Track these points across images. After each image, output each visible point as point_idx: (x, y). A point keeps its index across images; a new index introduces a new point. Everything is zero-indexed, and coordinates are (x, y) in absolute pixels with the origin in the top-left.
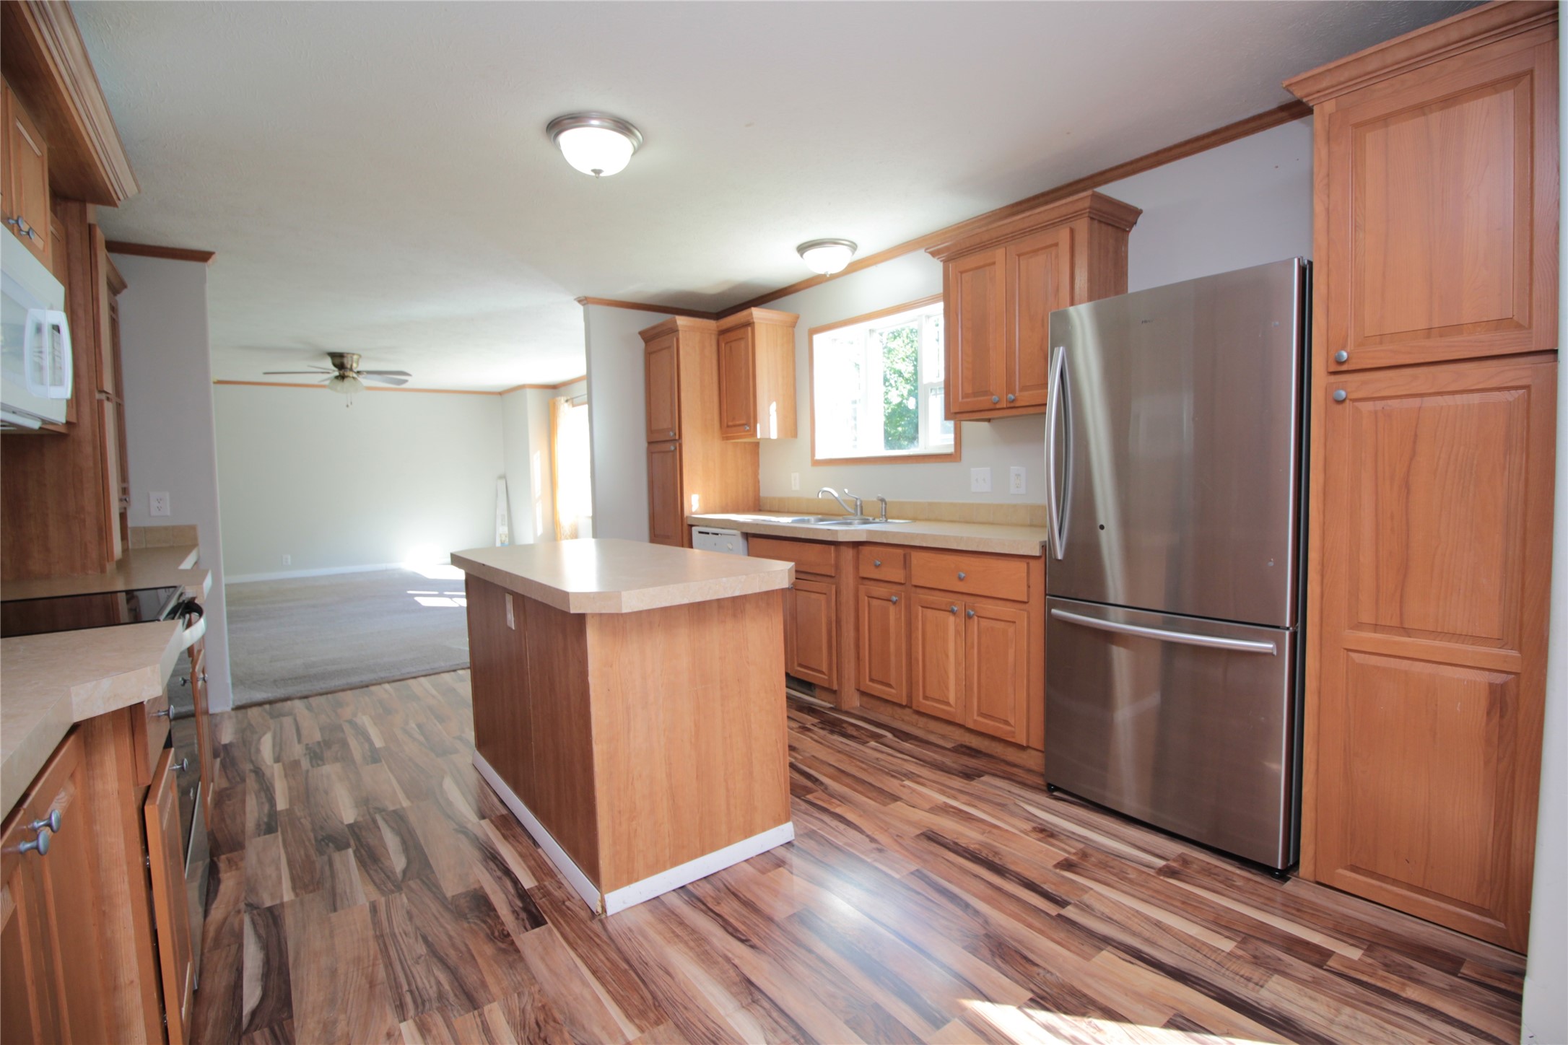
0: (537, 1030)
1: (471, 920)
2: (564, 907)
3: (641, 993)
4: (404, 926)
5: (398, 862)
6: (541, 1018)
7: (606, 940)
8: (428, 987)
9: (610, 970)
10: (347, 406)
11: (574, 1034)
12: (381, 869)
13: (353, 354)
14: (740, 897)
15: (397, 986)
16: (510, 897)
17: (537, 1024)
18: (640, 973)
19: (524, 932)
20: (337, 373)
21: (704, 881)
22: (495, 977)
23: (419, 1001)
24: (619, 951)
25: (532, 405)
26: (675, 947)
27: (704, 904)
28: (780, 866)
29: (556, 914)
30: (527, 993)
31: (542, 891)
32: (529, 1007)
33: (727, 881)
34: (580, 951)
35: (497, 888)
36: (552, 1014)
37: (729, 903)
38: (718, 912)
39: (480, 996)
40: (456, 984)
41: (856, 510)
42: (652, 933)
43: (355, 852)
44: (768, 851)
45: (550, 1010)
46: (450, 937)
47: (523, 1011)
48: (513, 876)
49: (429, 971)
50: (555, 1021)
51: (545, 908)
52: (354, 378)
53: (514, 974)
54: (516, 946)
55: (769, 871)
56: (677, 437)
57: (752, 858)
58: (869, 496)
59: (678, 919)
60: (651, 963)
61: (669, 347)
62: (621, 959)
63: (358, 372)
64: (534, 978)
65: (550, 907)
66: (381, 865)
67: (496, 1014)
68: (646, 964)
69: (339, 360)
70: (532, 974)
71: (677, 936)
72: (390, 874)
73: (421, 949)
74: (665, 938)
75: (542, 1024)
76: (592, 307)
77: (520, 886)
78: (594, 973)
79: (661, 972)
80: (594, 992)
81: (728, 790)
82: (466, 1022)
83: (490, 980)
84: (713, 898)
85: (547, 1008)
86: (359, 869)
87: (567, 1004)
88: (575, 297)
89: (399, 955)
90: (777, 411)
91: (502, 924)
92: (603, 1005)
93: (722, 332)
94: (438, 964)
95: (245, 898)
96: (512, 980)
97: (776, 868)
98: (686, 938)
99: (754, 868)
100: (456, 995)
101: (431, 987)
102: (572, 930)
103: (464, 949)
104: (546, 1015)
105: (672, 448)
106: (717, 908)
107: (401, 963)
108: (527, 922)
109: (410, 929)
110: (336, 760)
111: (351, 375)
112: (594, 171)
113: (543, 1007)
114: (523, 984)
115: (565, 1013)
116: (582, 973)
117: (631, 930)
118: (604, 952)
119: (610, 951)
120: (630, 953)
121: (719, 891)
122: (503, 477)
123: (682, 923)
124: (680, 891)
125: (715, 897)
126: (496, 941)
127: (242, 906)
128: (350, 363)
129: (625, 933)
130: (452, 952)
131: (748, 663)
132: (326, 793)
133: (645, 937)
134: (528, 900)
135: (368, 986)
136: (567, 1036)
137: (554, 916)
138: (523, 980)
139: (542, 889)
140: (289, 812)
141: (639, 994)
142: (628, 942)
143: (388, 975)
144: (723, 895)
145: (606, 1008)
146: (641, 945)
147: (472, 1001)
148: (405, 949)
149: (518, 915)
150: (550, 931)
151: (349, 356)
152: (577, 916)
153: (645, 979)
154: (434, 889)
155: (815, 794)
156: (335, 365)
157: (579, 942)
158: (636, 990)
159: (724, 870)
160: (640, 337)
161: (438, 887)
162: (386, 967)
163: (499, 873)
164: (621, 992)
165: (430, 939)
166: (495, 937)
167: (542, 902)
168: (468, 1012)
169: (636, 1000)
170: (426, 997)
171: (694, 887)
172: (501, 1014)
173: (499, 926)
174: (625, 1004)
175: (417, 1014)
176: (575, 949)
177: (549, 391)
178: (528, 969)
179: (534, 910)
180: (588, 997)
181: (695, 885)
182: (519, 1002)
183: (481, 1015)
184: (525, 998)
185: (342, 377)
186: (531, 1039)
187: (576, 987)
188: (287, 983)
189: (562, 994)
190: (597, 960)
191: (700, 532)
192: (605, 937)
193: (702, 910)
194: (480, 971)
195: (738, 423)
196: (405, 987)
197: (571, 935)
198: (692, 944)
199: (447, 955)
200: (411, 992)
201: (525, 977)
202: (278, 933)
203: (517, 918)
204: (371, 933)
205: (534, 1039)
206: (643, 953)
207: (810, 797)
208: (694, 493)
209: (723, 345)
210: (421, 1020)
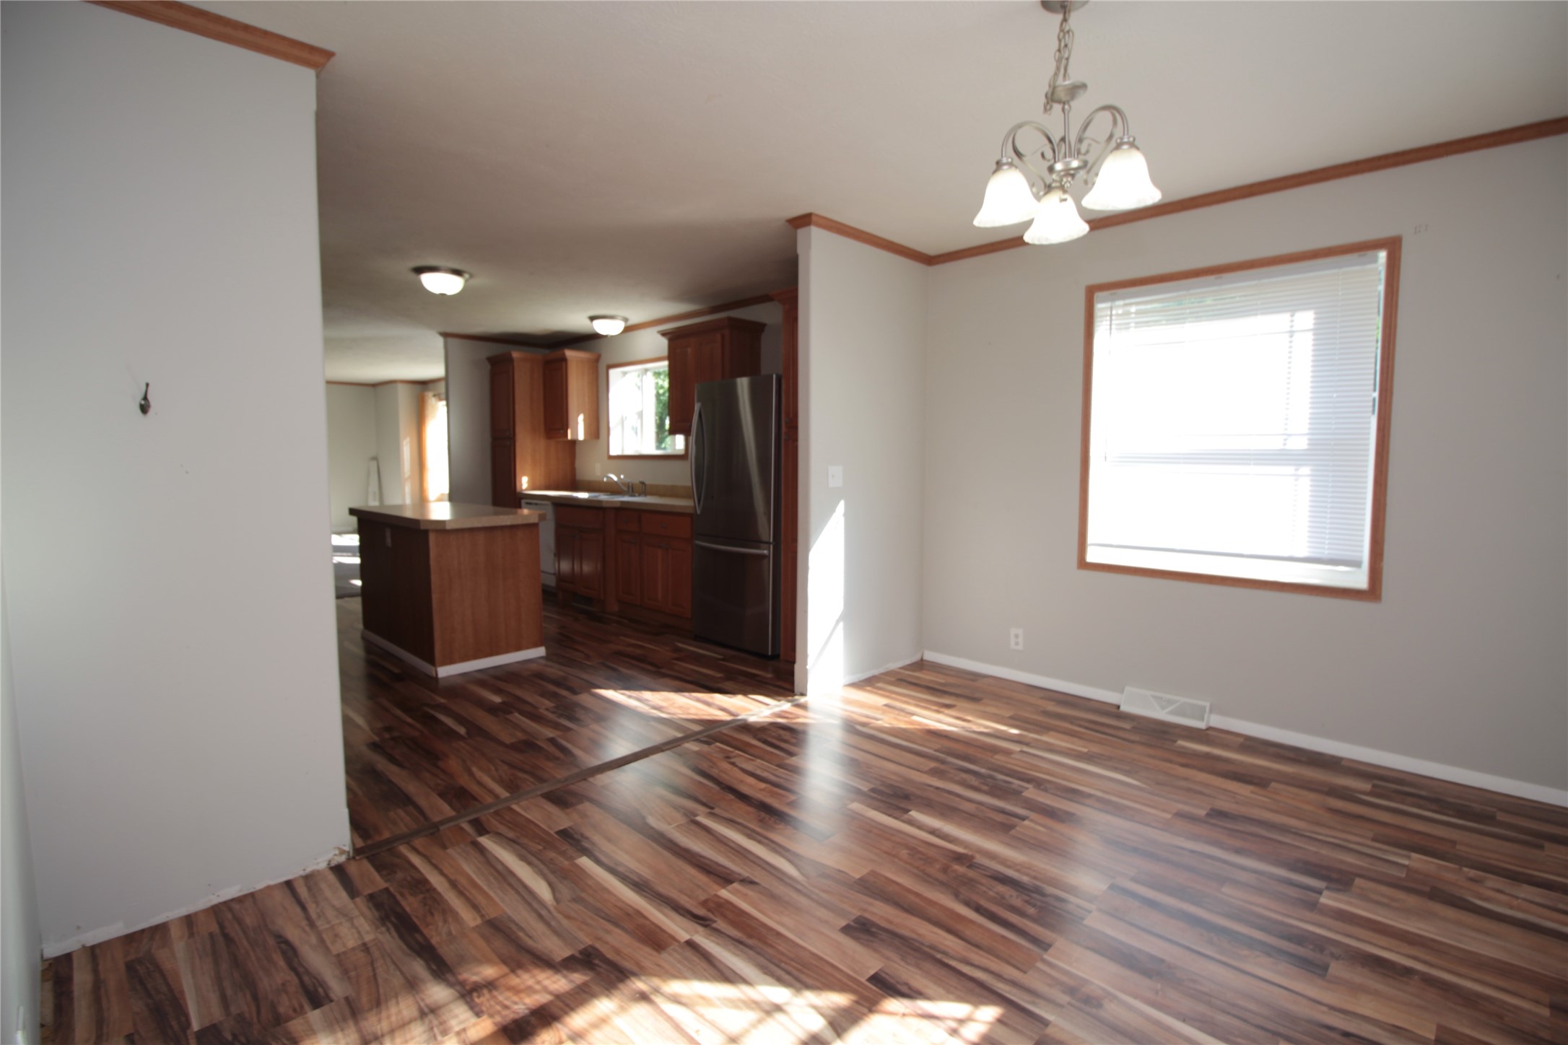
25: (404, 399)
41: (629, 489)
56: (512, 436)
58: (636, 480)
61: (507, 372)
76: (450, 340)
81: (506, 625)
88: (438, 332)
90: (585, 420)
93: (547, 363)
105: (509, 443)
122: (375, 458)
131: (518, 561)
160: (487, 361)
177: (418, 387)
191: (527, 503)
195: (556, 427)
208: (524, 475)
209: (548, 372)
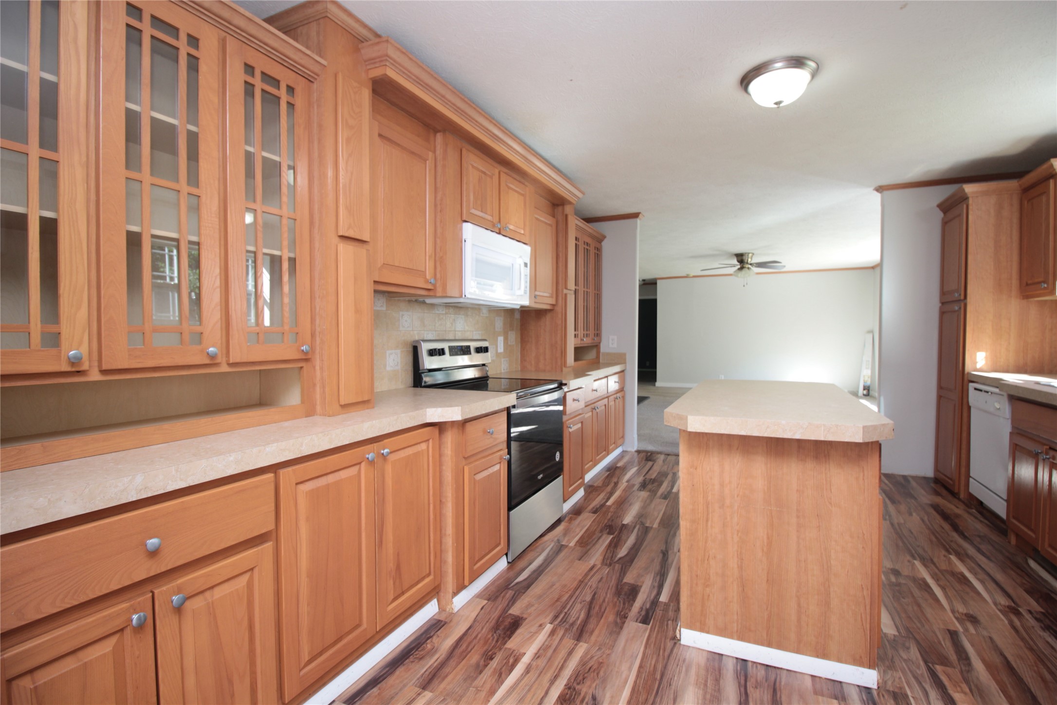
0: (587, 671)
1: (620, 599)
2: (666, 623)
3: (649, 697)
4: (594, 583)
5: (622, 552)
6: (594, 667)
7: (666, 656)
8: (573, 616)
9: (649, 672)
10: (744, 286)
11: (597, 687)
12: (614, 551)
13: (749, 253)
14: (776, 695)
15: (564, 607)
16: (648, 600)
17: (590, 668)
18: (661, 687)
19: (634, 621)
20: (739, 267)
21: (764, 667)
22: (599, 632)
23: (564, 620)
24: (665, 667)
26: (697, 690)
27: (746, 681)
28: (836, 698)
29: (658, 623)
30: (602, 651)
31: (665, 607)
32: (595, 658)
33: (780, 679)
34: (647, 651)
35: (647, 590)
36: (600, 670)
37: (764, 692)
38: (748, 691)
39: (585, 636)
40: (583, 624)
42: (693, 672)
43: (612, 538)
44: (841, 682)
45: (602, 667)
46: (604, 601)
47: (592, 657)
48: (661, 590)
49: (581, 610)
50: (598, 674)
51: (657, 617)
52: (748, 268)
53: (608, 638)
54: (623, 626)
55: (822, 695)
56: (962, 297)
57: (820, 678)
59: (718, 677)
60: (673, 687)
61: (960, 215)
62: (661, 671)
63: (751, 264)
64: (613, 646)
65: (660, 617)
66: (615, 550)
67: (582, 649)
68: (670, 685)
69: (741, 258)
70: (615, 644)
71: (706, 685)
72: (614, 556)
73: (588, 598)
74: (697, 680)
75: (591, 670)
76: (886, 193)
77: (658, 597)
78: (641, 667)
79: (672, 696)
80: (629, 676)
81: (799, 605)
82: (569, 642)
83: (596, 632)
84: (757, 681)
85: (602, 665)
86: (605, 547)
87: (612, 671)
88: (873, 188)
89: (578, 595)
91: (630, 610)
92: (625, 686)
93: (1026, 190)
94: (587, 610)
95: (560, 537)
96: (604, 640)
97: (831, 698)
98: (709, 690)
99: (813, 685)
100: (577, 628)
101: (574, 617)
102: (656, 638)
103: (603, 610)
104: (598, 668)
105: (957, 308)
106: (752, 689)
107: (576, 598)
108: (641, 617)
109: (594, 586)
110: (650, 491)
111: (747, 267)
112: (776, 103)
113: (601, 663)
114: (606, 645)
115: (605, 674)
116: (635, 663)
117: (684, 661)
118: (657, 661)
119: (661, 663)
120: (669, 672)
121: (766, 681)
122: (871, 332)
123: (717, 680)
124: (740, 661)
125: (759, 681)
126: (619, 616)
127: (556, 539)
128: (747, 259)
129: (679, 660)
130: (597, 608)
131: (830, 503)
132: (630, 505)
133: (687, 671)
134: (654, 607)
135: (556, 599)
136: (594, 685)
137: (656, 623)
138: (608, 643)
139: (667, 606)
140: (610, 507)
141: (647, 697)
142: (675, 665)
143: (566, 600)
144: (766, 684)
145: (625, 688)
146: (680, 673)
147: (580, 635)
148: (583, 594)
149: (641, 611)
150: (646, 630)
151: (747, 254)
152: (667, 632)
153: (659, 692)
154: (622, 574)
155: (949, 670)
156: (738, 261)
157: (652, 646)
158: (649, 693)
159: (788, 670)
160: (938, 209)
161: (625, 574)
162: (570, 596)
163: (656, 584)
164: (640, 688)
165: (596, 596)
166: (620, 614)
167: (659, 612)
168: (573, 639)
169: (642, 699)
170: (568, 620)
171: (752, 666)
172: (583, 651)
173: (627, 610)
174: (635, 695)
175: (557, 625)
176: (646, 647)
178: (615, 640)
179: (651, 614)
180: (624, 676)
181: (755, 665)
182: (595, 652)
183: (576, 645)
184: (599, 653)
185: (742, 268)
186: (580, 672)
187: (624, 667)
188: (537, 579)
189: (615, 664)
190: (649, 662)
191: (976, 389)
192: (666, 654)
193: (739, 683)
194: (597, 625)
195: (1037, 280)
196: (566, 610)
197: (653, 639)
198: (708, 696)
199: (594, 607)
200: (566, 613)
201: (610, 643)
202: (554, 557)
203: (639, 613)
204: (580, 578)
205: (581, 674)
206: (676, 678)
207: (939, 668)
209: (1026, 203)
210: (556, 628)
